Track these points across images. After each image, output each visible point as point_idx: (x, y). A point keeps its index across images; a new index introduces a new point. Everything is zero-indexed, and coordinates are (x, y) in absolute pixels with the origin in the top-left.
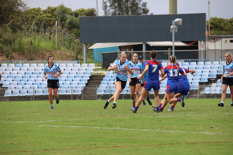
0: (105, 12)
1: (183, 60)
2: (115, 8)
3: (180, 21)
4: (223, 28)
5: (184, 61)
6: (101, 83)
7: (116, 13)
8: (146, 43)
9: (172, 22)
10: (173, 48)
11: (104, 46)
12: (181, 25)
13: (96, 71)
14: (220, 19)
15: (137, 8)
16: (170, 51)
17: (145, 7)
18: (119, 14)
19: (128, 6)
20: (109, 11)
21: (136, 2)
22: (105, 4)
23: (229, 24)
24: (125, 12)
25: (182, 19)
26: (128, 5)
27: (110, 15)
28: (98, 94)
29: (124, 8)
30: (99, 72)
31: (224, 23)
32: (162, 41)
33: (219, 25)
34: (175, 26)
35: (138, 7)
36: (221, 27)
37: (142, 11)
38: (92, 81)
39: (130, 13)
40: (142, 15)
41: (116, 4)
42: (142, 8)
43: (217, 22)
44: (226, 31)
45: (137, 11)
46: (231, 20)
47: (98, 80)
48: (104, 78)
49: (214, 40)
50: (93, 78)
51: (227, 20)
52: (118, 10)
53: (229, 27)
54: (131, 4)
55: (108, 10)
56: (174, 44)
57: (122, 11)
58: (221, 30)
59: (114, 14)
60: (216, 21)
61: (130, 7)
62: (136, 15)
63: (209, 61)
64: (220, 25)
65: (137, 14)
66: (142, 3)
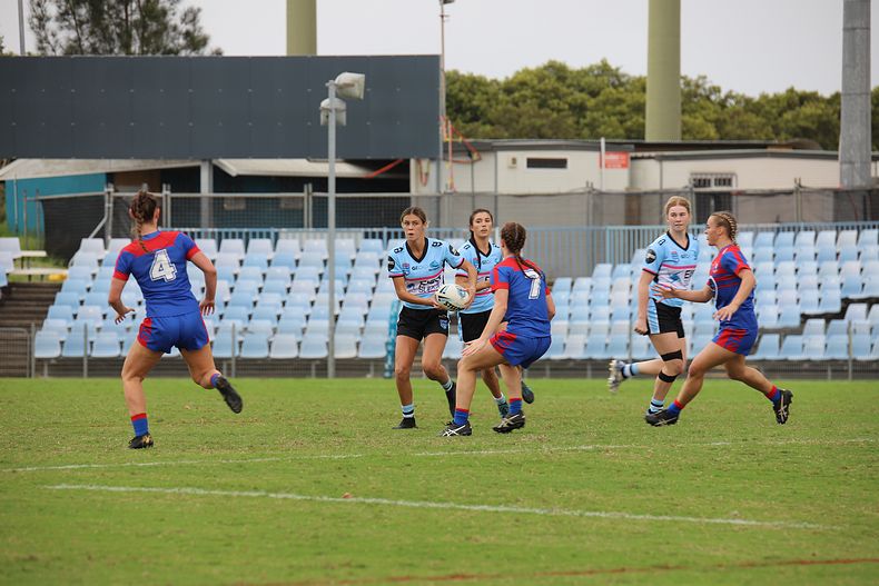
0: (41, 42)
1: (358, 229)
2: (80, 24)
3: (358, 82)
4: (482, 114)
5: (361, 235)
6: (46, 312)
7: (80, 46)
8: (214, 162)
9: (327, 84)
10: (332, 185)
11: (50, 172)
12: (362, 97)
13: (22, 267)
14: (468, 78)
15: (165, 26)
16: (308, 194)
17: (194, 25)
18: (95, 50)
19: (129, 18)
20: (54, 35)
21: (160, 6)
22: (39, 11)
23: (502, 96)
24: (117, 43)
25: (363, 76)
26: (127, 16)
27: (59, 53)
28: (38, 354)
29: (113, 27)
30: (36, 271)
31: (487, 93)
32: (276, 157)
33: (466, 100)
34: (336, 100)
35: (168, 23)
36: (474, 109)
37: (182, 41)
38: (10, 305)
39: (136, 47)
40: (183, 54)
41: (83, 11)
42: (183, 28)
43: (461, 90)
44: (492, 124)
45: (165, 38)
46: (512, 82)
47: (34, 303)
48: (59, 296)
49: (470, 156)
50: (16, 292)
51: (495, 81)
52: (92, 33)
53: (506, 111)
54: (138, 12)
55: (49, 33)
56: (332, 169)
57: (104, 37)
58: (475, 119)
59: (76, 47)
60: (457, 85)
61: (136, 24)
62: (159, 55)
63: (454, 235)
64: (470, 101)
65: (162, 50)
66: (181, 8)
